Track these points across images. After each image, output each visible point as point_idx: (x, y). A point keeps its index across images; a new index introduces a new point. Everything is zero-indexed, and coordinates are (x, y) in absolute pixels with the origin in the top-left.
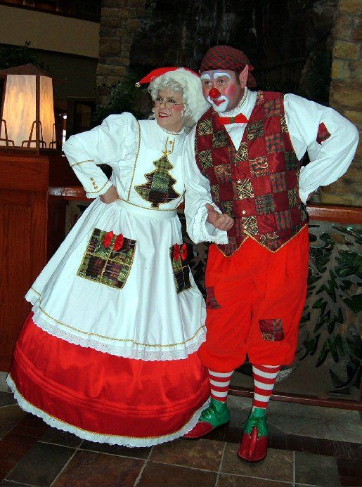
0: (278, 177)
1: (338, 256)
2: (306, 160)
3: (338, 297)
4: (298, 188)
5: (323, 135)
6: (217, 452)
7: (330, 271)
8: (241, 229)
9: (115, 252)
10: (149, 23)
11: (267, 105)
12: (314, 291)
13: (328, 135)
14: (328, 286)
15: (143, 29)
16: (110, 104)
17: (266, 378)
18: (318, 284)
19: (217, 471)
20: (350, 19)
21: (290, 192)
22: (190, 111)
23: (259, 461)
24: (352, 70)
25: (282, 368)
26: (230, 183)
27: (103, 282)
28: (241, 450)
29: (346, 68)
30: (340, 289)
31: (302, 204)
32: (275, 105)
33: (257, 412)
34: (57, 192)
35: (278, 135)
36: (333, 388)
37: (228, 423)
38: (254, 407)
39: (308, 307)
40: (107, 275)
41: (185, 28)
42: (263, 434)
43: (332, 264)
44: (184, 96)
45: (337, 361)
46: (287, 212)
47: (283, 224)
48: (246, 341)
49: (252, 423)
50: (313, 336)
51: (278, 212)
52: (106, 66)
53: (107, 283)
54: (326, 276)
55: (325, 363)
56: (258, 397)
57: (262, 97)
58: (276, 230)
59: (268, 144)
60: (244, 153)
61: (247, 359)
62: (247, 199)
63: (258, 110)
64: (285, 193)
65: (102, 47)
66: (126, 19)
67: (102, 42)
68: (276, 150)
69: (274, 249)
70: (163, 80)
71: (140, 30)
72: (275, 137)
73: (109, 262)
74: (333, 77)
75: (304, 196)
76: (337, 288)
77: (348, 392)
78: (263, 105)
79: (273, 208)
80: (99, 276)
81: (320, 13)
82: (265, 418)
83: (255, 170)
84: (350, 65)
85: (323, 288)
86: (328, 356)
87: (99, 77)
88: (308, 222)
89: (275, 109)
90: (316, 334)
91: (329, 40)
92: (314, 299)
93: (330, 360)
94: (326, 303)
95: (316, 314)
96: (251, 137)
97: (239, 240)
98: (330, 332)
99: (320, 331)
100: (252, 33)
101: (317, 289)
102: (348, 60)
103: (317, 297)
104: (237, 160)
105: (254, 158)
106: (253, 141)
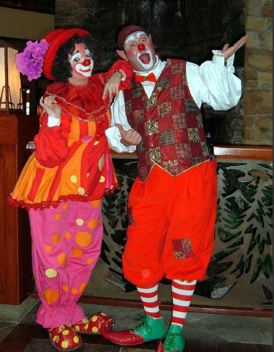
1: (264, 188)
3: (265, 222)
7: (258, 202)
10: (94, 11)
11: (173, 67)
12: (245, 219)
14: (257, 214)
15: (90, 15)
21: (190, 130)
24: (262, 39)
26: (143, 123)
29: (257, 37)
30: (267, 216)
32: (179, 66)
35: (180, 86)
36: (266, 301)
39: (241, 232)
41: (123, 14)
43: (259, 195)
45: (268, 276)
46: (186, 145)
50: (246, 257)
54: (254, 206)
55: (258, 279)
57: (170, 62)
59: (172, 93)
60: (154, 101)
66: (76, 8)
68: (178, 97)
71: (87, 16)
72: (178, 88)
74: (247, 46)
76: (265, 215)
78: (170, 67)
83: (161, 112)
84: (260, 36)
85: (253, 216)
86: (260, 273)
89: (179, 69)
90: (249, 255)
92: (245, 225)
93: (262, 276)
94: (256, 229)
95: (248, 238)
96: (160, 89)
97: (149, 168)
98: (261, 253)
99: (252, 252)
100: (178, 16)
101: (248, 216)
102: (258, 31)
103: (249, 224)
104: (149, 106)
105: (161, 103)
106: (161, 92)
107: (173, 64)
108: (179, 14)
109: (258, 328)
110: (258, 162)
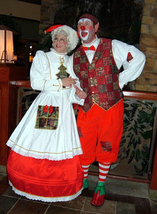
0: (109, 77)
1: (138, 114)
2: (122, 69)
3: (138, 132)
4: (118, 82)
5: (130, 57)
6: (82, 201)
7: (135, 121)
8: (92, 100)
9: (50, 114)
10: (62, 6)
11: (104, 44)
12: (128, 130)
13: (132, 58)
14: (134, 127)
15: (60, 9)
16: (45, 42)
17: (104, 168)
18: (129, 126)
19: (81, 210)
20: (150, 6)
21: (114, 83)
22: (70, 45)
23: (100, 206)
24: (150, 29)
25: (112, 164)
26: (87, 79)
27: (47, 128)
28: (92, 201)
29: (147, 28)
30: (139, 129)
31: (120, 89)
32: (108, 44)
33: (101, 183)
34: (13, 83)
35: (109, 58)
36: (136, 173)
37: (88, 188)
38: (99, 181)
39: (125, 136)
40: (49, 125)
41: (78, 9)
42: (103, 194)
43: (136, 117)
44: (68, 37)
45: (137, 161)
46: (112, 93)
47: (111, 98)
48: (95, 151)
49: (98, 188)
50: (127, 149)
51: (108, 92)
52: (43, 25)
53: (49, 129)
54: (133, 123)
55: (132, 162)
56: (101, 177)
57: (102, 41)
58: (108, 101)
59: (104, 61)
60: (93, 65)
61: (96, 160)
62: (95, 86)
63: (100, 46)
64: (112, 84)
65: (42, 17)
66: (52, 4)
67: (41, 15)
68: (108, 64)
69: (106, 109)
70: (58, 30)
71: (58, 9)
72: (107, 58)
73: (48, 119)
74: (141, 32)
75: (121, 86)
77: (142, 175)
78: (102, 44)
79: (106, 90)
80: (45, 126)
81: (137, 3)
82: (104, 186)
83: (98, 73)
84: (149, 27)
85: (131, 128)
87: (40, 30)
88: (123, 98)
89: (108, 46)
91: (140, 15)
92: (127, 133)
93: (134, 160)
94: (133, 135)
95: (128, 140)
96: (96, 58)
97: (91, 105)
98: (135, 148)
99: (130, 147)
100: (108, 11)
101: (129, 128)
102: (148, 24)
103: (129, 132)
104: (90, 69)
105: (98, 68)
106: (97, 60)
107: (104, 42)
108: (109, 10)
109: (130, 187)
110: (136, 100)
